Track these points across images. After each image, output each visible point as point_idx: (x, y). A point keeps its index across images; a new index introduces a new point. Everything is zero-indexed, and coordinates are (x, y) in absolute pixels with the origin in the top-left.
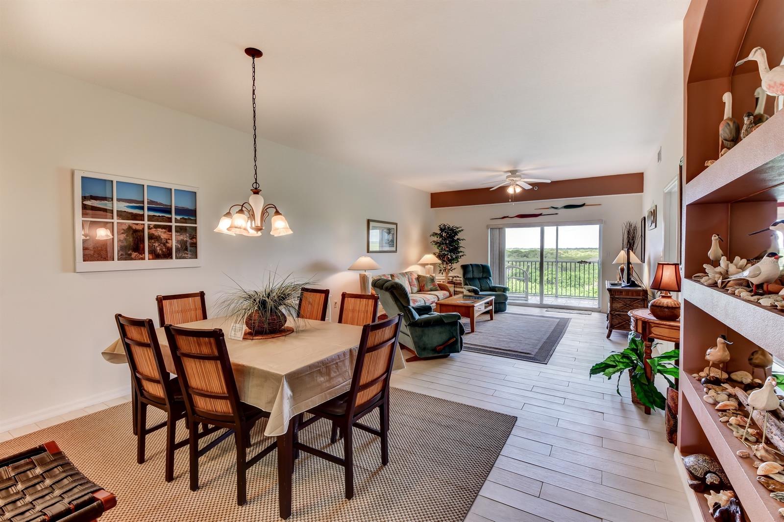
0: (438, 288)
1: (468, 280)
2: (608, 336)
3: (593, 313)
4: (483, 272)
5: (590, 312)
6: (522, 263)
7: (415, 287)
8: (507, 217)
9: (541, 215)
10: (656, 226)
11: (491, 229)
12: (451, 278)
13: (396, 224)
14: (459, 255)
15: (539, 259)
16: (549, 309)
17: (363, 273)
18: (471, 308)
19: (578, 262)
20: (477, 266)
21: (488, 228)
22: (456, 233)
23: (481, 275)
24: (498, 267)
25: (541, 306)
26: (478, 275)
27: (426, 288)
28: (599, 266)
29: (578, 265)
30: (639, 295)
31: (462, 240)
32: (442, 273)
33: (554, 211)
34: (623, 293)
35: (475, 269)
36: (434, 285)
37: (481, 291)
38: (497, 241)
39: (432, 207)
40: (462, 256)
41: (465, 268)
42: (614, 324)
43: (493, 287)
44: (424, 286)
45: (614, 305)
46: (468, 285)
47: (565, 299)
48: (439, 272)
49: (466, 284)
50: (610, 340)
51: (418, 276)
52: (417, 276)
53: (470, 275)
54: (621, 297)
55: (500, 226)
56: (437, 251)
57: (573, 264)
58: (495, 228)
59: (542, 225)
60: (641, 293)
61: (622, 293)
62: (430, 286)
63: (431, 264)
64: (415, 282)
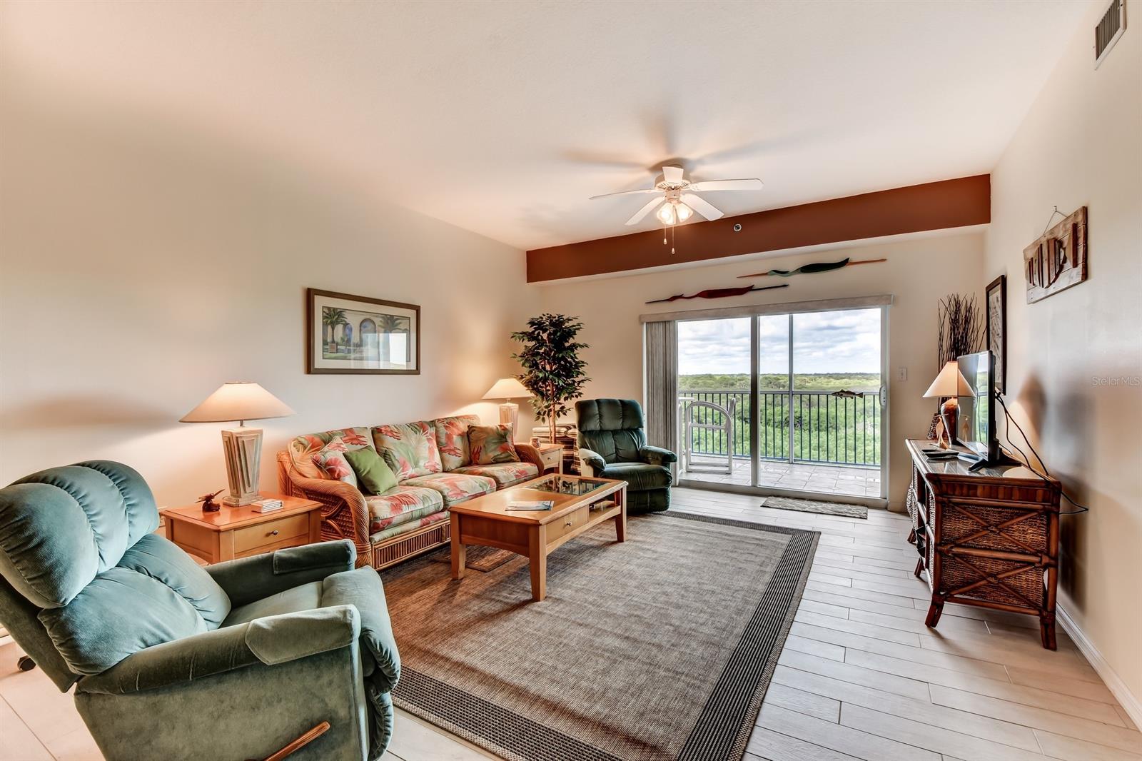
0: (515, 456)
1: (591, 437)
2: (932, 621)
3: (870, 511)
4: (624, 417)
5: (862, 510)
6: (717, 396)
7: (456, 454)
8: (681, 297)
9: (750, 289)
10: (1085, 276)
11: (647, 323)
12: (564, 429)
13: (417, 309)
14: (577, 379)
15: (749, 389)
16: (772, 501)
17: (234, 428)
18: (532, 531)
19: (834, 394)
20: (611, 403)
21: (643, 323)
22: (570, 333)
23: (618, 424)
24: (662, 407)
25: (754, 492)
26: (611, 423)
27: (483, 457)
28: (883, 404)
29: (832, 398)
30: (1033, 499)
31: (581, 346)
32: (543, 420)
33: (778, 280)
34: (979, 491)
35: (605, 410)
36: (506, 450)
37: (608, 462)
38: (661, 350)
39: (529, 281)
40: (583, 381)
41: (583, 408)
42: (949, 581)
43: (644, 451)
44: (478, 452)
45: (949, 525)
46: (588, 448)
47: (808, 467)
48: (536, 416)
49: (584, 446)
50: (937, 635)
51: (471, 429)
52: (467, 429)
53: (594, 425)
54: (974, 501)
55: (667, 318)
56: (525, 370)
57: (823, 398)
58: (654, 322)
59: (754, 312)
60: (1040, 492)
61: (975, 488)
62: (493, 452)
63: (513, 400)
64: (458, 443)
